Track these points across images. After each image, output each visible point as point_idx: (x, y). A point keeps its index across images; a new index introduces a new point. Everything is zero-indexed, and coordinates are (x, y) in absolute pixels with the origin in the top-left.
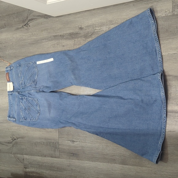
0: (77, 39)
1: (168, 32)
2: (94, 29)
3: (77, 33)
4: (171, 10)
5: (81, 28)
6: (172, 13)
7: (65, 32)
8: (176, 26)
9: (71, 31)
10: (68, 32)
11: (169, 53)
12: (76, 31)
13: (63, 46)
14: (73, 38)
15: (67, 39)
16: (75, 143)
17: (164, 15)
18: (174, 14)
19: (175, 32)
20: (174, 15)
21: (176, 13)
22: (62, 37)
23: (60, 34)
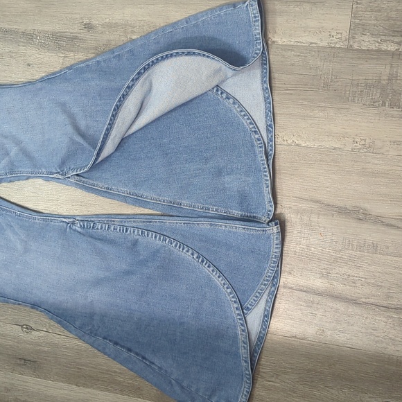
0: (72, 54)
1: (328, 90)
2: (129, 37)
3: (76, 38)
4: (345, 35)
5: (89, 27)
6: (346, 43)
7: (38, 27)
8: (350, 77)
9: (59, 28)
10: (49, 27)
11: (323, 144)
12: (72, 31)
13: (29, 65)
14: (60, 48)
15: (43, 46)
16: (34, 332)
17: (325, 44)
18: (351, 46)
19: (347, 95)
20: (349, 49)
21: (355, 46)
22: (28, 37)
23: (22, 28)
